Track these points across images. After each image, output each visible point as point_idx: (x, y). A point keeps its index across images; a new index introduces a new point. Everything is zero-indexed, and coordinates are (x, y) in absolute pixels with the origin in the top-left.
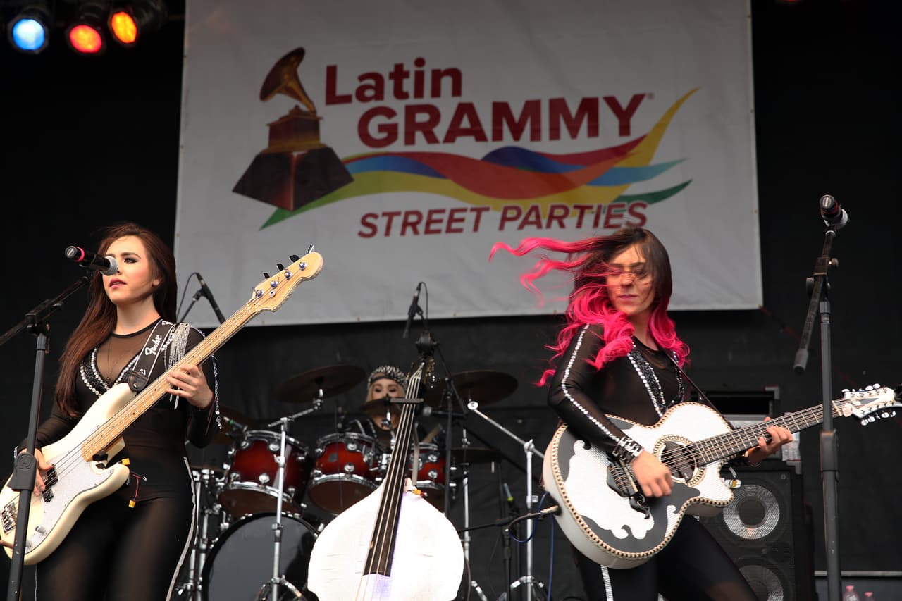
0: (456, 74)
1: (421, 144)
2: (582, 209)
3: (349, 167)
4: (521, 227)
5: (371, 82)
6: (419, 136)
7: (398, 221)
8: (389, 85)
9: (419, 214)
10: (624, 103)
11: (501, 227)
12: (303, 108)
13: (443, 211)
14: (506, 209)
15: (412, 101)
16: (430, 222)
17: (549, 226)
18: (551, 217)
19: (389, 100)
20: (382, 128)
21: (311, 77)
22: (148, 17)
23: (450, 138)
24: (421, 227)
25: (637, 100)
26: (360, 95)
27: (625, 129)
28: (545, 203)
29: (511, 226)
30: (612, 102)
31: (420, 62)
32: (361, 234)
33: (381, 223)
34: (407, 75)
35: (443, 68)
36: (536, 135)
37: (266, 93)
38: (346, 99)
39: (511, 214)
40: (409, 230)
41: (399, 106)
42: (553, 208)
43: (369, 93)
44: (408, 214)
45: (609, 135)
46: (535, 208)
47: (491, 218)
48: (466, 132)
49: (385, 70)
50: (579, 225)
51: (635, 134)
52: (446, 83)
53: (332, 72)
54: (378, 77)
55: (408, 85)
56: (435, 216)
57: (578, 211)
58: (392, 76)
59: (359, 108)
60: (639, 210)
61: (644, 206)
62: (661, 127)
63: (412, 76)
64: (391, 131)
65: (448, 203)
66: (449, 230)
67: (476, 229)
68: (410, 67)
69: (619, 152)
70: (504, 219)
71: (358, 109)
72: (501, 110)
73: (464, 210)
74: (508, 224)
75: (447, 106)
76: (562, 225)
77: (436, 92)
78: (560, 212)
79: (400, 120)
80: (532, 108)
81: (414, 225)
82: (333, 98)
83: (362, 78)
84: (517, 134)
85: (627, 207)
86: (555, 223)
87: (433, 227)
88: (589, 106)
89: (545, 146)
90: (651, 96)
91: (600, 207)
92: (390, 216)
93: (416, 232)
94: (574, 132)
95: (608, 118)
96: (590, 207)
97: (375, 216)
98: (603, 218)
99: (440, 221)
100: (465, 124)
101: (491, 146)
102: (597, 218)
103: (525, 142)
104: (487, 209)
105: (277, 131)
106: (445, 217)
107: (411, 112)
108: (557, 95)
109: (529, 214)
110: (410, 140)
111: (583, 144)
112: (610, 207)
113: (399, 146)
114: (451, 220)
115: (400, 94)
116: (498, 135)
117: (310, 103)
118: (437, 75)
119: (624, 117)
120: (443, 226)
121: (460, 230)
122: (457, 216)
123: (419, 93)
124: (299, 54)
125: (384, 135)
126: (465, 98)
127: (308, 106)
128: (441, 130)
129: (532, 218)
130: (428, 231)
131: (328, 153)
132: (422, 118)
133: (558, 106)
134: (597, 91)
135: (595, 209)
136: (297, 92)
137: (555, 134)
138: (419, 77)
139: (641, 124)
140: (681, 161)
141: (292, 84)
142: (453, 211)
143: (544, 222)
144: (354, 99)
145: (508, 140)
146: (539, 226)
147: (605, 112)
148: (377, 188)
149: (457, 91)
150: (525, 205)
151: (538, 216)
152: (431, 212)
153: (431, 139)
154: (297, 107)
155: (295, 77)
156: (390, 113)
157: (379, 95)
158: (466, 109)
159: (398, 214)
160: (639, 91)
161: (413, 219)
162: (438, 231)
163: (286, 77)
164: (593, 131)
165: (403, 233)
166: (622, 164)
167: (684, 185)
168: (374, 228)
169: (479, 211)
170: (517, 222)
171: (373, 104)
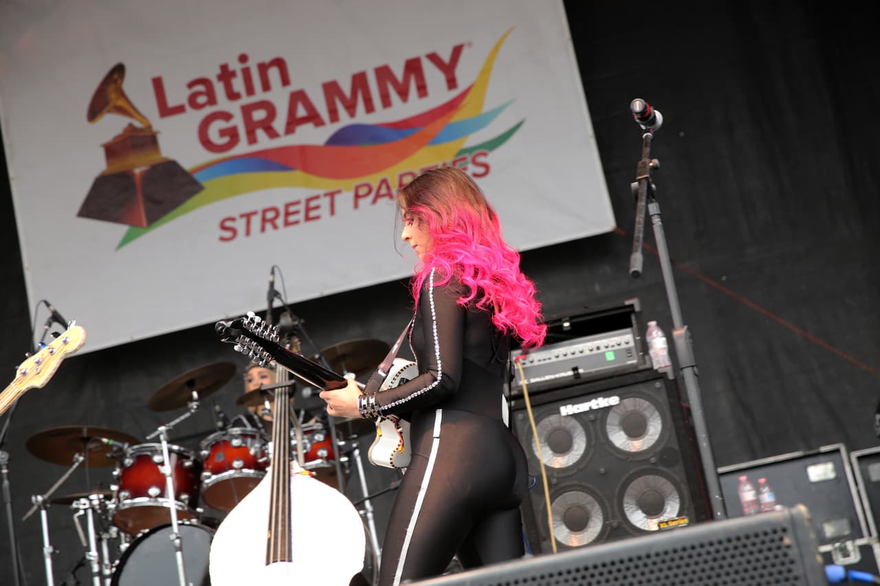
0: (279, 63)
1: (264, 142)
3: (197, 176)
4: (374, 201)
5: (200, 88)
6: (260, 134)
7: (256, 221)
8: (219, 88)
9: (276, 210)
10: (446, 57)
11: (356, 206)
12: (137, 124)
13: (297, 203)
14: (357, 188)
15: (246, 100)
16: (287, 214)
18: (401, 186)
19: (223, 104)
20: (223, 133)
23: (290, 130)
24: (280, 222)
25: (457, 51)
27: (452, 83)
29: (365, 203)
30: (434, 58)
31: (243, 58)
32: (223, 239)
33: (240, 225)
35: (267, 59)
37: (94, 114)
38: (180, 109)
39: (363, 191)
40: (269, 226)
41: (234, 108)
42: (401, 175)
44: (265, 211)
47: (344, 200)
48: (303, 121)
49: (212, 73)
51: (462, 85)
52: (274, 74)
53: (158, 84)
54: (206, 82)
55: (238, 84)
56: (292, 209)
60: (481, 159)
61: (485, 155)
62: (486, 72)
64: (233, 134)
65: (301, 194)
66: (308, 219)
67: (332, 212)
69: (451, 107)
70: (357, 197)
71: (194, 118)
72: (331, 89)
73: (317, 197)
75: (279, 97)
77: (266, 86)
78: (407, 178)
79: (238, 121)
81: (272, 221)
82: (166, 111)
83: (191, 85)
84: (352, 111)
85: (470, 159)
87: (292, 218)
88: (413, 67)
89: (381, 116)
90: (470, 45)
92: (248, 216)
93: (275, 227)
94: (403, 94)
95: (434, 77)
97: (233, 219)
99: (296, 212)
101: (330, 129)
103: (362, 117)
104: (339, 192)
105: (111, 151)
106: (302, 207)
107: (247, 111)
108: (380, 63)
109: (380, 187)
111: (415, 106)
112: (454, 163)
114: (308, 210)
115: (233, 96)
116: (334, 116)
117: (142, 118)
118: (263, 68)
119: (449, 70)
120: (301, 217)
121: (317, 218)
122: (312, 204)
123: (250, 91)
126: (295, 86)
128: (279, 124)
129: (383, 191)
130: (287, 224)
132: (259, 115)
133: (384, 73)
134: (420, 51)
136: (126, 109)
138: (247, 73)
139: (465, 74)
141: (121, 103)
142: (308, 200)
145: (345, 120)
148: (233, 192)
149: (285, 81)
150: (374, 180)
151: (388, 187)
153: (272, 134)
156: (227, 116)
157: (212, 100)
158: (299, 97)
159: (255, 213)
160: (457, 43)
161: (270, 215)
162: (297, 222)
164: (422, 90)
165: (263, 229)
167: (518, 126)
168: (234, 231)
169: (332, 195)
170: (371, 198)
171: (208, 110)
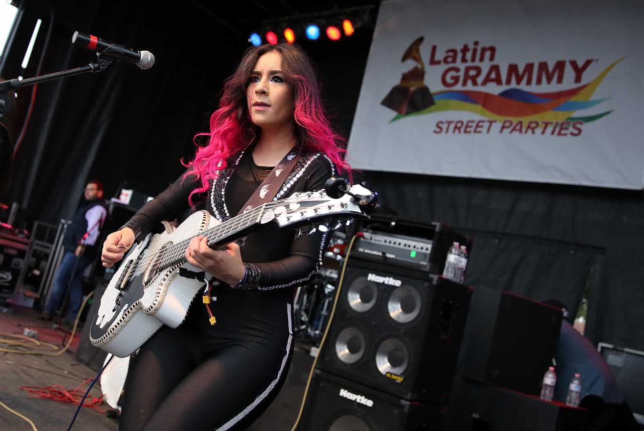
0: (493, 50)
1: (470, 87)
2: (547, 124)
3: (435, 98)
4: (511, 132)
5: (451, 54)
6: (469, 82)
7: (452, 126)
8: (460, 56)
9: (462, 123)
10: (580, 64)
11: (501, 131)
13: (473, 122)
14: (505, 122)
15: (469, 64)
16: (467, 126)
17: (526, 132)
18: (529, 127)
19: (459, 64)
20: (452, 78)
21: (425, 52)
22: (359, 24)
23: (484, 83)
24: (462, 130)
25: (588, 63)
26: (446, 61)
27: (578, 79)
29: (506, 131)
30: (574, 64)
31: (476, 43)
32: (435, 132)
33: (444, 126)
36: (529, 82)
37: (404, 58)
38: (438, 63)
39: (507, 124)
40: (457, 131)
41: (462, 66)
42: (530, 123)
44: (458, 122)
45: (569, 82)
47: (497, 126)
48: (493, 80)
49: (459, 48)
50: (543, 133)
51: (584, 81)
52: (488, 54)
53: (434, 49)
54: (454, 51)
55: (469, 56)
56: (470, 124)
57: (544, 125)
59: (443, 67)
60: (579, 126)
61: (581, 124)
62: (600, 78)
64: (456, 79)
65: (476, 117)
66: (475, 131)
67: (488, 131)
69: (573, 92)
70: (503, 127)
72: (513, 69)
73: (483, 121)
75: (485, 66)
76: (533, 132)
77: (482, 59)
78: (533, 125)
79: (461, 74)
80: (529, 67)
81: (459, 128)
82: (433, 62)
83: (448, 52)
84: (519, 81)
85: (572, 123)
87: (468, 129)
88: (560, 66)
89: (534, 88)
90: (597, 61)
91: (557, 124)
92: (449, 123)
93: (460, 132)
94: (549, 80)
95: (569, 73)
96: (552, 123)
97: (442, 123)
98: (558, 129)
99: (471, 127)
101: (504, 88)
102: (555, 129)
103: (523, 86)
104: (495, 121)
106: (474, 125)
107: (468, 69)
108: (543, 60)
109: (516, 125)
111: (553, 87)
112: (562, 124)
114: (477, 126)
115: (464, 60)
116: (508, 82)
117: (422, 64)
118: (484, 50)
119: (579, 72)
120: (472, 129)
121: (480, 132)
122: (481, 124)
123: (473, 60)
126: (495, 62)
129: (518, 127)
130: (465, 132)
131: (426, 89)
132: (472, 73)
133: (543, 66)
134: (567, 58)
135: (554, 124)
136: (418, 59)
138: (475, 51)
141: (416, 55)
142: (479, 122)
145: (513, 85)
148: (445, 108)
149: (492, 58)
150: (515, 120)
151: (521, 127)
153: (475, 83)
156: (457, 70)
157: (454, 61)
158: (495, 68)
159: (452, 122)
160: (590, 58)
161: (459, 125)
162: (470, 132)
164: (560, 80)
165: (454, 132)
166: (574, 99)
167: (607, 113)
168: (441, 129)
169: (491, 122)
170: (510, 129)
171: (451, 65)
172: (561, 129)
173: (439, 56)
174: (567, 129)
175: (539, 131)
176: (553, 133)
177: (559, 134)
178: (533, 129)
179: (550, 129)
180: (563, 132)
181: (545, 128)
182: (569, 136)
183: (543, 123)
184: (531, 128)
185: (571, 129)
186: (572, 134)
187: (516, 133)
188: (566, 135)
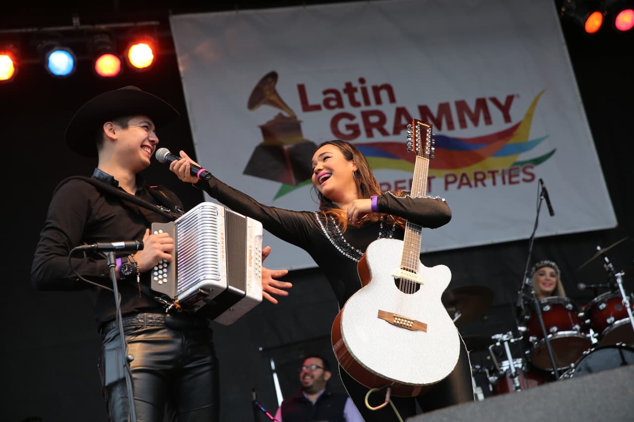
0: (389, 88)
1: (378, 137)
2: (493, 173)
4: (459, 187)
5: (332, 95)
6: (375, 131)
8: (345, 98)
9: (388, 185)
10: (503, 101)
11: (446, 189)
12: (285, 114)
13: (404, 181)
14: (447, 176)
15: (364, 108)
16: (397, 188)
17: (476, 185)
18: (476, 180)
20: (348, 127)
21: (287, 94)
23: (396, 131)
25: (510, 99)
27: (507, 119)
28: (470, 171)
29: (453, 187)
30: (495, 101)
31: (362, 81)
34: (355, 90)
35: (379, 84)
36: (451, 126)
37: (253, 104)
38: (317, 108)
39: (451, 179)
41: (356, 112)
42: (476, 174)
43: (333, 103)
45: (499, 125)
46: (464, 175)
47: (438, 184)
49: (341, 88)
50: (494, 183)
51: (514, 121)
52: (384, 94)
53: (302, 89)
54: (336, 92)
55: (359, 97)
56: (400, 185)
57: (490, 175)
58: (345, 91)
59: (327, 115)
60: (529, 170)
61: (532, 167)
62: (529, 115)
63: (359, 90)
64: (355, 129)
67: (429, 191)
68: (356, 84)
70: (447, 183)
74: (450, 186)
75: (389, 110)
76: (484, 185)
77: (379, 101)
78: (480, 176)
79: (359, 121)
80: (444, 108)
82: (306, 107)
83: (326, 92)
84: (439, 126)
85: (521, 168)
86: (479, 184)
88: (481, 103)
89: (458, 133)
90: (518, 96)
91: (503, 171)
94: (476, 122)
95: (495, 113)
96: (497, 171)
98: (507, 178)
99: (404, 188)
100: (404, 121)
102: (503, 179)
103: (445, 131)
104: (433, 178)
105: (266, 131)
106: (406, 185)
107: (365, 115)
109: (462, 178)
110: (370, 134)
111: (483, 130)
112: (510, 170)
113: (363, 139)
115: (355, 104)
118: (376, 90)
119: (505, 109)
123: (367, 103)
124: (273, 76)
125: (350, 132)
126: (400, 103)
127: (289, 113)
128: (389, 126)
129: (465, 181)
132: (374, 119)
133: (461, 106)
134: (485, 95)
135: (500, 172)
136: (279, 103)
137: (463, 125)
138: (364, 91)
139: (517, 113)
140: (547, 137)
141: (273, 98)
143: (473, 183)
144: (323, 107)
146: (470, 186)
147: (492, 108)
149: (392, 99)
150: (459, 172)
151: (467, 179)
152: (397, 183)
153: (384, 133)
154: (280, 115)
155: (275, 93)
156: (351, 117)
157: (340, 105)
158: (402, 112)
160: (510, 93)
161: (385, 188)
163: (268, 93)
164: (488, 120)
166: (512, 141)
169: (428, 179)
170: (457, 184)
171: (338, 111)
172: (510, 177)
173: (315, 98)
174: (517, 175)
175: (489, 181)
176: (504, 183)
177: (511, 183)
178: (482, 180)
179: (499, 179)
180: (514, 179)
181: (494, 178)
182: (522, 184)
183: (489, 172)
184: (480, 179)
185: (522, 176)
186: (525, 180)
187: (465, 188)
188: (517, 182)
